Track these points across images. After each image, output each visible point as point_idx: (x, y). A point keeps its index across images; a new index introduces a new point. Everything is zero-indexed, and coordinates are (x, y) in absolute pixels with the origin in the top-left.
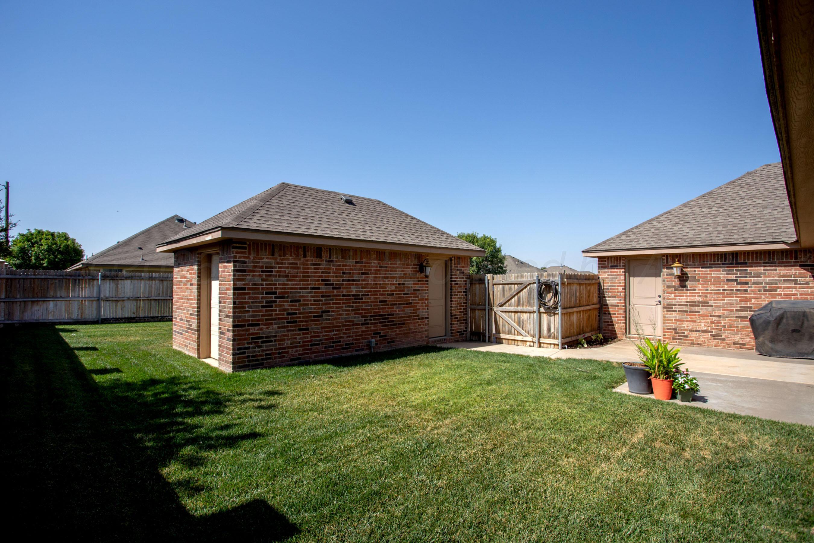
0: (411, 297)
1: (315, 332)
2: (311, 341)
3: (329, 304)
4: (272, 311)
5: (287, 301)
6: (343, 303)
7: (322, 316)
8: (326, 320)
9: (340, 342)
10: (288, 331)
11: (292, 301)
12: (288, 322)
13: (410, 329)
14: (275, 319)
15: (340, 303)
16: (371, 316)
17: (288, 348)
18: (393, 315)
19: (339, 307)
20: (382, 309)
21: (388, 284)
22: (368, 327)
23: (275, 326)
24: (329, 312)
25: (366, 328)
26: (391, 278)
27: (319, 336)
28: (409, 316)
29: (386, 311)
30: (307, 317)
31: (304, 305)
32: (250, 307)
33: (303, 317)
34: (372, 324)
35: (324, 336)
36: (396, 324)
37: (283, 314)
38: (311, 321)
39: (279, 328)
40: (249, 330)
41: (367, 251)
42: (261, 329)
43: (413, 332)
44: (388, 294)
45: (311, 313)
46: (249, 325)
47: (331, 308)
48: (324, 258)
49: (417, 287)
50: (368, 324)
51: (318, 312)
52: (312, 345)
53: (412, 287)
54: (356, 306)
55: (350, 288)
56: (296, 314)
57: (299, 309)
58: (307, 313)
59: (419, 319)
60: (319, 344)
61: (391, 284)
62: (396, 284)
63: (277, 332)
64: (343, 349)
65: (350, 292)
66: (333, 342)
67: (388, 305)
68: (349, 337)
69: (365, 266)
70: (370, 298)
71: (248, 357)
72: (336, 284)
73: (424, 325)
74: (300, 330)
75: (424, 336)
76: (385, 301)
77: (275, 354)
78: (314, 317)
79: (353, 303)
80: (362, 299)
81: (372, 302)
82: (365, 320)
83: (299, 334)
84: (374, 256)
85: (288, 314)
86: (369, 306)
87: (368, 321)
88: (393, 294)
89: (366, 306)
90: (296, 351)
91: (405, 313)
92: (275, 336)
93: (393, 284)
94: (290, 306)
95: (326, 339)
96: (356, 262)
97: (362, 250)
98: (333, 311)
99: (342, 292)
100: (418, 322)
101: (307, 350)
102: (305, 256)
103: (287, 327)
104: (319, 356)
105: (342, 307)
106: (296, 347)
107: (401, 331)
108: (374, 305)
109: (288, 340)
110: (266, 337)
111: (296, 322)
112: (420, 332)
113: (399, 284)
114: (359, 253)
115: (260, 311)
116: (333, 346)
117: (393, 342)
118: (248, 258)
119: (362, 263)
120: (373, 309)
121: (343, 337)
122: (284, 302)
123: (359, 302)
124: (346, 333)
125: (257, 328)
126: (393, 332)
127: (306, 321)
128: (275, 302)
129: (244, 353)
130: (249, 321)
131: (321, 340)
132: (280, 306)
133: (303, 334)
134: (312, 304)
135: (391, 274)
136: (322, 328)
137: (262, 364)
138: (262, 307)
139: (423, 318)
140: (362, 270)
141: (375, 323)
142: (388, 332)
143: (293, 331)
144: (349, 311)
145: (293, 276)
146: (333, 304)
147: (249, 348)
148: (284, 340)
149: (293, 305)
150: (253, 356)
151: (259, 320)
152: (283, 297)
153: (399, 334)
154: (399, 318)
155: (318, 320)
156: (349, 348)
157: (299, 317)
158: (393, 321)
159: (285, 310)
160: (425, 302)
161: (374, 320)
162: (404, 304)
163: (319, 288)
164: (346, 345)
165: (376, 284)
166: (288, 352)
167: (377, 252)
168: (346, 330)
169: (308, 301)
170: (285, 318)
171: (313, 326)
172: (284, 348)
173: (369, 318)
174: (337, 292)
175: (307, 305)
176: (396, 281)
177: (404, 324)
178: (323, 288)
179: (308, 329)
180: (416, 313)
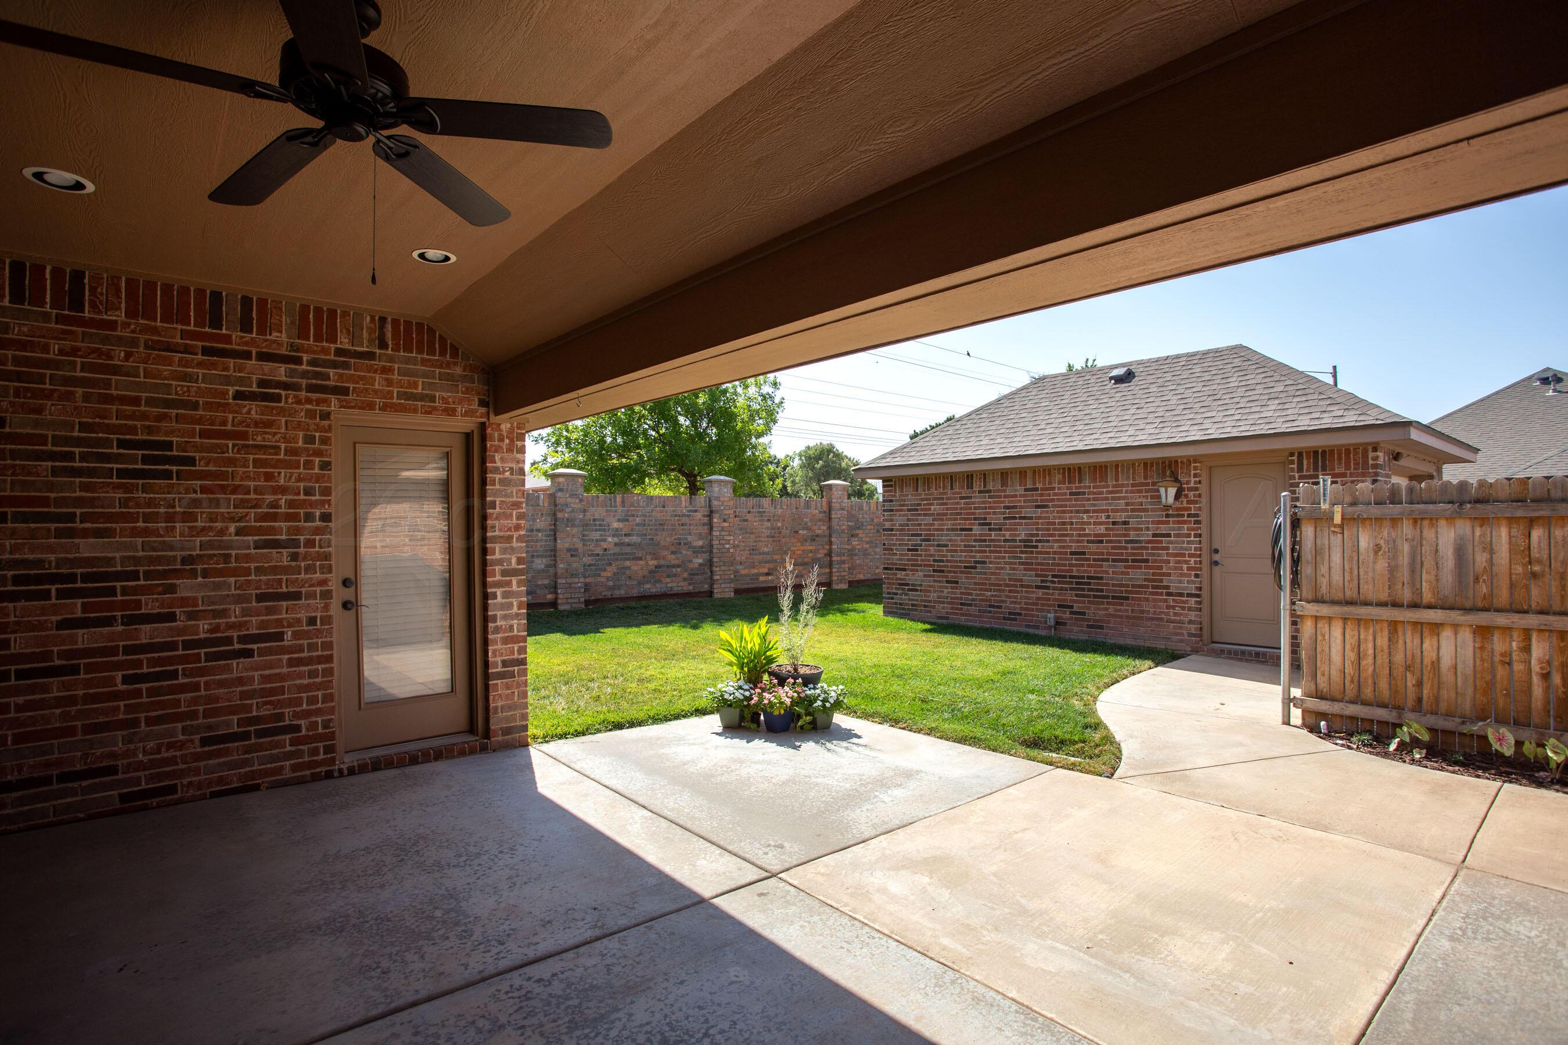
0: (1147, 548)
1: (966, 588)
2: (961, 599)
3: (985, 552)
4: (917, 555)
5: (933, 545)
6: (1006, 552)
7: (975, 568)
8: (981, 573)
9: (1000, 607)
10: (934, 581)
11: (938, 545)
12: (934, 571)
13: (1142, 612)
14: (921, 565)
15: (1000, 552)
16: (1054, 576)
17: (935, 602)
18: (1101, 578)
19: (999, 558)
20: (1076, 565)
21: (1089, 523)
22: (1048, 594)
23: (921, 574)
24: (984, 563)
25: (1043, 594)
26: (1094, 511)
27: (971, 594)
28: (1140, 586)
29: (1084, 571)
30: (956, 567)
31: (952, 551)
32: (897, 550)
33: (952, 566)
34: (1054, 589)
35: (977, 595)
36: (1107, 597)
37: (929, 561)
38: (961, 572)
39: (925, 576)
40: (895, 574)
41: (1044, 470)
42: (907, 575)
43: (1152, 619)
44: (1088, 542)
45: (960, 561)
46: (897, 569)
47: (987, 557)
48: (976, 488)
49: (1163, 529)
50: (1048, 588)
51: (970, 562)
52: (962, 604)
53: (1148, 529)
54: (1026, 558)
55: (1016, 529)
56: (942, 561)
57: (946, 556)
58: (956, 562)
59: (1169, 594)
60: (971, 605)
61: (1095, 523)
62: (1107, 523)
63: (922, 581)
64: (1004, 618)
65: (1015, 535)
66: (990, 606)
67: (1089, 560)
68: (1015, 603)
69: (1042, 495)
70: (1052, 547)
71: (896, 603)
72: (995, 524)
73: (1183, 608)
74: (948, 582)
75: (1185, 632)
76: (1084, 553)
77: (920, 606)
78: (966, 567)
79: (1022, 552)
80: (1036, 547)
81: (1055, 553)
82: (1042, 581)
83: (947, 588)
84: (1058, 477)
85: (935, 561)
86: (1049, 558)
87: (1048, 584)
88: (1101, 542)
89: (1044, 559)
90: (943, 608)
91: (1131, 579)
92: (921, 585)
93: (1101, 523)
94: (936, 551)
95: (980, 600)
96: (1026, 490)
97: (1035, 471)
98: (991, 563)
99: (1004, 535)
100: (1166, 601)
101: (957, 609)
102: (952, 488)
103: (933, 576)
104: (971, 621)
105: (1004, 557)
106: (943, 603)
107: (1117, 610)
108: (1060, 559)
109: (935, 591)
110: (913, 585)
111: (943, 571)
112: (1169, 621)
113: (1114, 523)
114: (1029, 475)
115: (907, 555)
116: (990, 612)
117: (1101, 627)
118: (894, 496)
119: (1036, 489)
120: (1058, 565)
121: (1005, 602)
122: (930, 546)
123: (1032, 552)
124: (1010, 597)
125: (904, 573)
126: (1100, 609)
127: (955, 572)
128: (921, 545)
129: (892, 598)
130: (896, 564)
131: (973, 600)
132: (926, 550)
133: (952, 588)
134: (961, 551)
135: (1094, 505)
136: (975, 584)
137: (908, 615)
138: (909, 550)
139: (1181, 595)
140: (1037, 501)
141: (1061, 589)
142: (1089, 608)
143: (940, 582)
144: (1015, 564)
145: (939, 514)
146: (990, 552)
147: (896, 594)
148: (930, 591)
149: (939, 551)
150: (901, 604)
151: (905, 565)
152: (929, 540)
153: (1114, 616)
154: (1114, 585)
155: (970, 573)
156: (1015, 620)
157: (947, 566)
158: (1102, 590)
159: (931, 556)
160: (1187, 562)
161: (1059, 582)
162: (1127, 561)
163: (971, 530)
164: (1010, 613)
165: (1064, 523)
166: (934, 607)
167: (1064, 469)
168: (1010, 591)
169: (956, 546)
170: (930, 566)
171: (963, 579)
172: (930, 601)
173: (1050, 578)
174: (996, 535)
175: (956, 551)
176: (1108, 517)
177: (1127, 598)
178: (977, 530)
179: (957, 582)
180: (1161, 581)
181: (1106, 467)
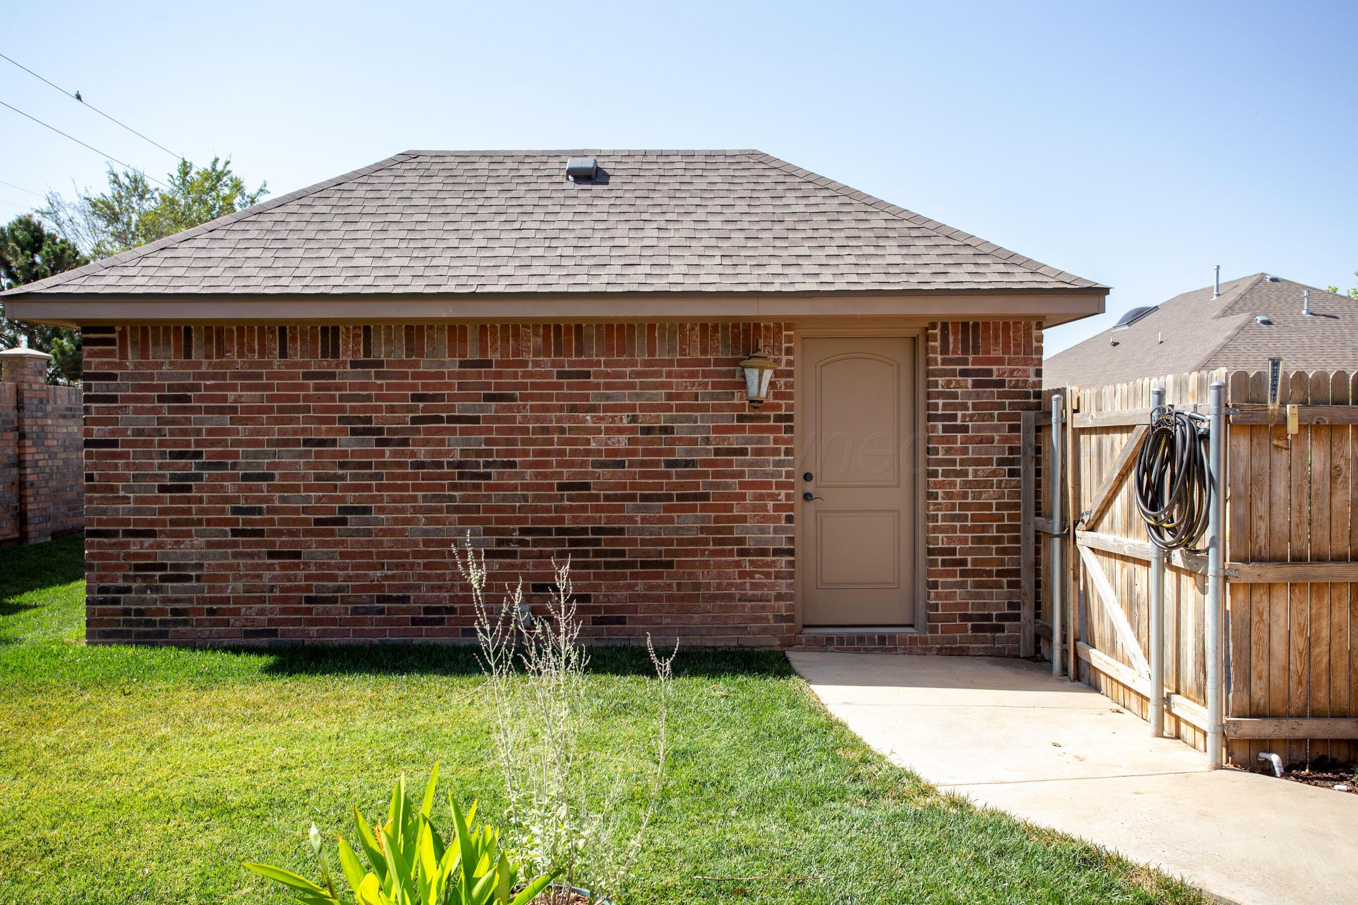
0: (705, 475)
1: (319, 566)
2: (308, 588)
3: (368, 488)
4: (189, 500)
5: (233, 477)
6: (416, 488)
7: (344, 522)
8: (358, 532)
9: (405, 599)
10: (236, 555)
11: (246, 477)
12: (235, 533)
13: (697, 586)
14: (199, 522)
15: (405, 488)
16: (524, 531)
17: (237, 600)
18: (621, 531)
19: (402, 499)
20: (571, 509)
21: (598, 431)
22: (512, 566)
23: (197, 541)
24: (367, 510)
25: (502, 566)
26: (607, 409)
27: (334, 578)
28: (694, 542)
29: (587, 520)
30: (295, 522)
31: (283, 489)
32: (128, 489)
33: (282, 522)
34: (525, 555)
35: (349, 578)
36: (632, 565)
37: (223, 511)
38: (308, 533)
39: (210, 545)
40: (127, 545)
41: (505, 327)
42: (160, 546)
43: (714, 598)
44: (595, 464)
45: (305, 510)
46: (127, 533)
47: (374, 499)
48: (346, 357)
49: (734, 440)
50: (513, 555)
51: (332, 510)
52: (309, 600)
53: (707, 441)
54: (464, 499)
55: (441, 442)
56: (260, 511)
57: (269, 500)
58: (296, 511)
59: (743, 553)
60: (334, 600)
61: (608, 430)
62: (633, 430)
63: (203, 556)
64: (415, 622)
65: (440, 453)
66: (381, 599)
67: (596, 498)
68: (440, 588)
69: (499, 375)
70: (522, 476)
71: (127, 612)
72: (391, 431)
73: (767, 575)
74: (271, 555)
75: (770, 616)
76: (586, 486)
77: (199, 612)
78: (318, 522)
79: (454, 487)
80: (488, 476)
81: (526, 487)
82: (500, 543)
83: (270, 567)
84: (535, 342)
85: (236, 511)
86: (514, 498)
87: (513, 547)
88: (621, 464)
89: (505, 498)
90: (262, 612)
91: (677, 530)
92: (200, 566)
93: (621, 431)
94: (240, 489)
95: (355, 589)
96: (463, 364)
97: (484, 327)
98: (381, 510)
99: (413, 454)
100: (738, 564)
101: (297, 611)
102: (283, 354)
103: (235, 544)
104: (332, 633)
105: (414, 499)
106: (262, 600)
107: (651, 587)
108: (537, 498)
109: (237, 578)
110: (175, 567)
111: (260, 533)
112: (744, 598)
113: (647, 430)
114: (472, 335)
115: (157, 500)
116: (381, 611)
117: (621, 621)
118: (120, 366)
119: (488, 364)
120: (535, 509)
121: (418, 588)
122: (223, 478)
123: (477, 487)
124: (427, 578)
125: (148, 541)
126: (618, 588)
127: (291, 533)
128: (199, 477)
129: (116, 601)
130: (127, 522)
131: (339, 589)
132: (213, 489)
133: (283, 567)
134: (308, 488)
135: (608, 397)
136: (343, 555)
137: (164, 634)
138: (162, 489)
139: (763, 552)
140: (488, 386)
141: (541, 555)
142: (596, 588)
143: (251, 556)
144: (440, 510)
145: (249, 410)
146: (380, 488)
147: (128, 590)
148: (225, 578)
149: (250, 489)
150: (139, 612)
151: (152, 522)
152: (221, 466)
153: (646, 598)
154: (644, 542)
155: (332, 533)
156: (441, 622)
157: (271, 522)
158: (622, 553)
159: (227, 500)
160: (773, 497)
161: (536, 543)
162: (669, 497)
163: (333, 442)
164: (427, 610)
165: (546, 430)
166: (237, 612)
167: (547, 327)
168: (427, 566)
169: (295, 477)
170: (226, 522)
171: (312, 547)
172: (227, 600)
173: (516, 536)
174: (394, 454)
175: (296, 488)
176: (634, 419)
177: (669, 565)
178: (347, 443)
179: (297, 555)
180: (730, 530)
181: (631, 327)
